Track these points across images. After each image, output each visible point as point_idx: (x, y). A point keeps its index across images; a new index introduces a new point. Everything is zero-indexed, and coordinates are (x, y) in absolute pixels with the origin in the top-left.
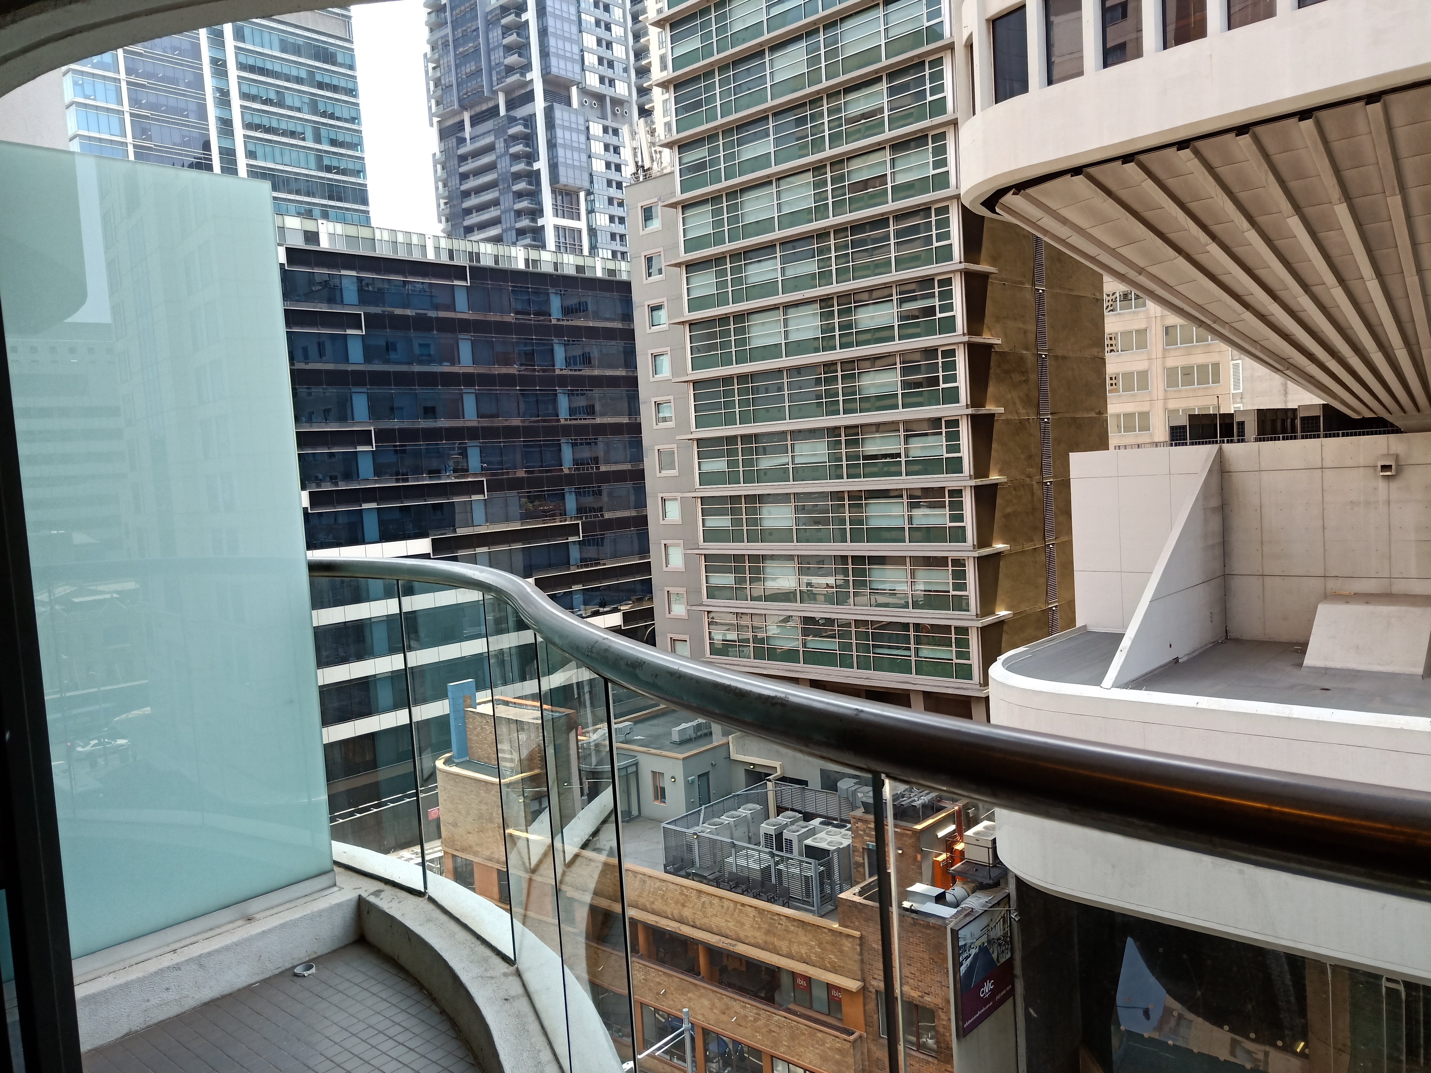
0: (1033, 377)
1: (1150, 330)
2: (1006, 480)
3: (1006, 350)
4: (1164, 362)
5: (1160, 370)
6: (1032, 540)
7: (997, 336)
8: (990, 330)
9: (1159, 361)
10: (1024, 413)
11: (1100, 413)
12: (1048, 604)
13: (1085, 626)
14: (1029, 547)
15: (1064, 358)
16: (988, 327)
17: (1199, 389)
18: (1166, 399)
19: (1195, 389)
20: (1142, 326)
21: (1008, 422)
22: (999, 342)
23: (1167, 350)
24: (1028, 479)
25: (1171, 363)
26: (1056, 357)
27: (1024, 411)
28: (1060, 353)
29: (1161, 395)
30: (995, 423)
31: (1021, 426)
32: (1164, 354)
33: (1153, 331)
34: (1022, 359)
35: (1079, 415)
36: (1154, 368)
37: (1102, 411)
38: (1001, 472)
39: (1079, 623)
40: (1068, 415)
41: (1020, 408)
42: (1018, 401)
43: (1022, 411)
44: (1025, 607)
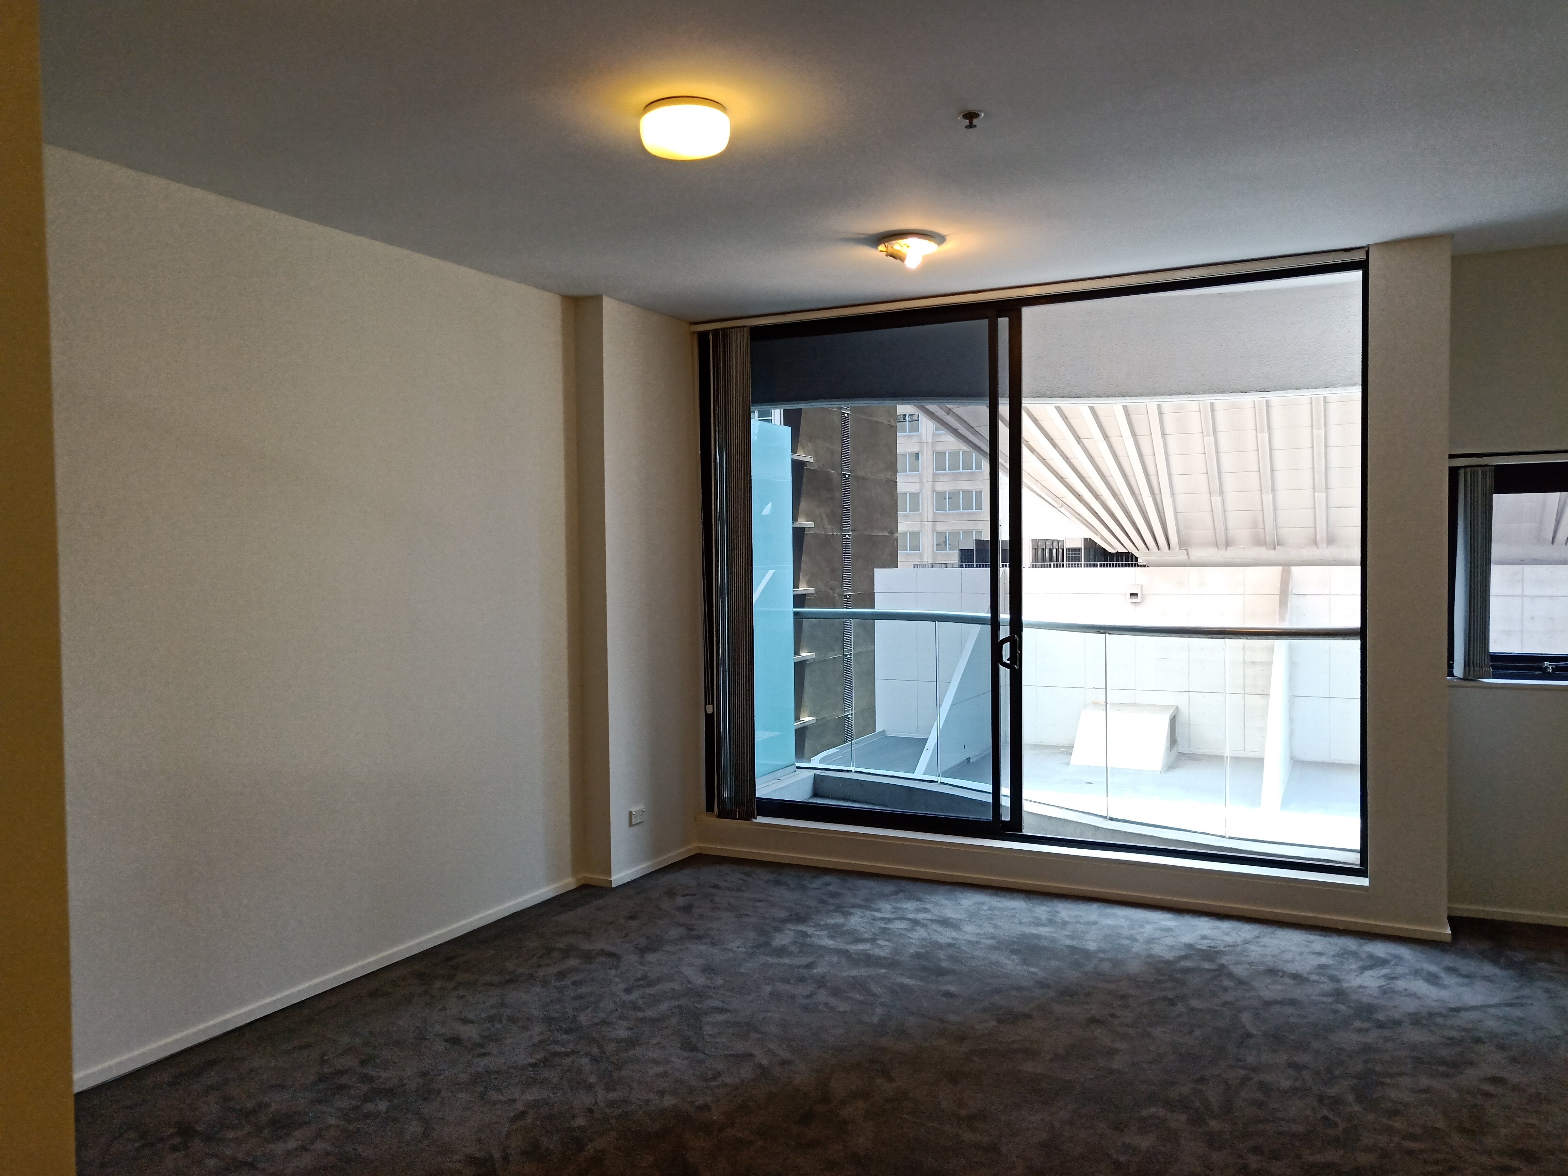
0: (838, 494)
1: (922, 455)
2: (813, 591)
3: (816, 467)
4: (933, 487)
5: (930, 493)
6: (833, 651)
7: (808, 453)
8: (803, 448)
9: (930, 484)
10: (830, 530)
11: (892, 532)
12: (845, 712)
13: (884, 731)
14: (830, 656)
15: (864, 479)
16: (801, 445)
17: (964, 513)
18: (934, 521)
19: (960, 514)
20: (915, 450)
21: (815, 536)
22: (811, 460)
23: (938, 474)
24: (831, 591)
25: (940, 486)
26: (858, 478)
27: (830, 527)
28: (860, 473)
29: (930, 518)
30: (805, 537)
31: (826, 541)
32: (933, 478)
33: (925, 456)
34: (828, 478)
35: (875, 533)
36: (924, 491)
37: (894, 530)
38: (809, 584)
39: (878, 729)
40: (865, 533)
41: (827, 523)
42: (824, 517)
43: (828, 527)
44: (825, 714)
